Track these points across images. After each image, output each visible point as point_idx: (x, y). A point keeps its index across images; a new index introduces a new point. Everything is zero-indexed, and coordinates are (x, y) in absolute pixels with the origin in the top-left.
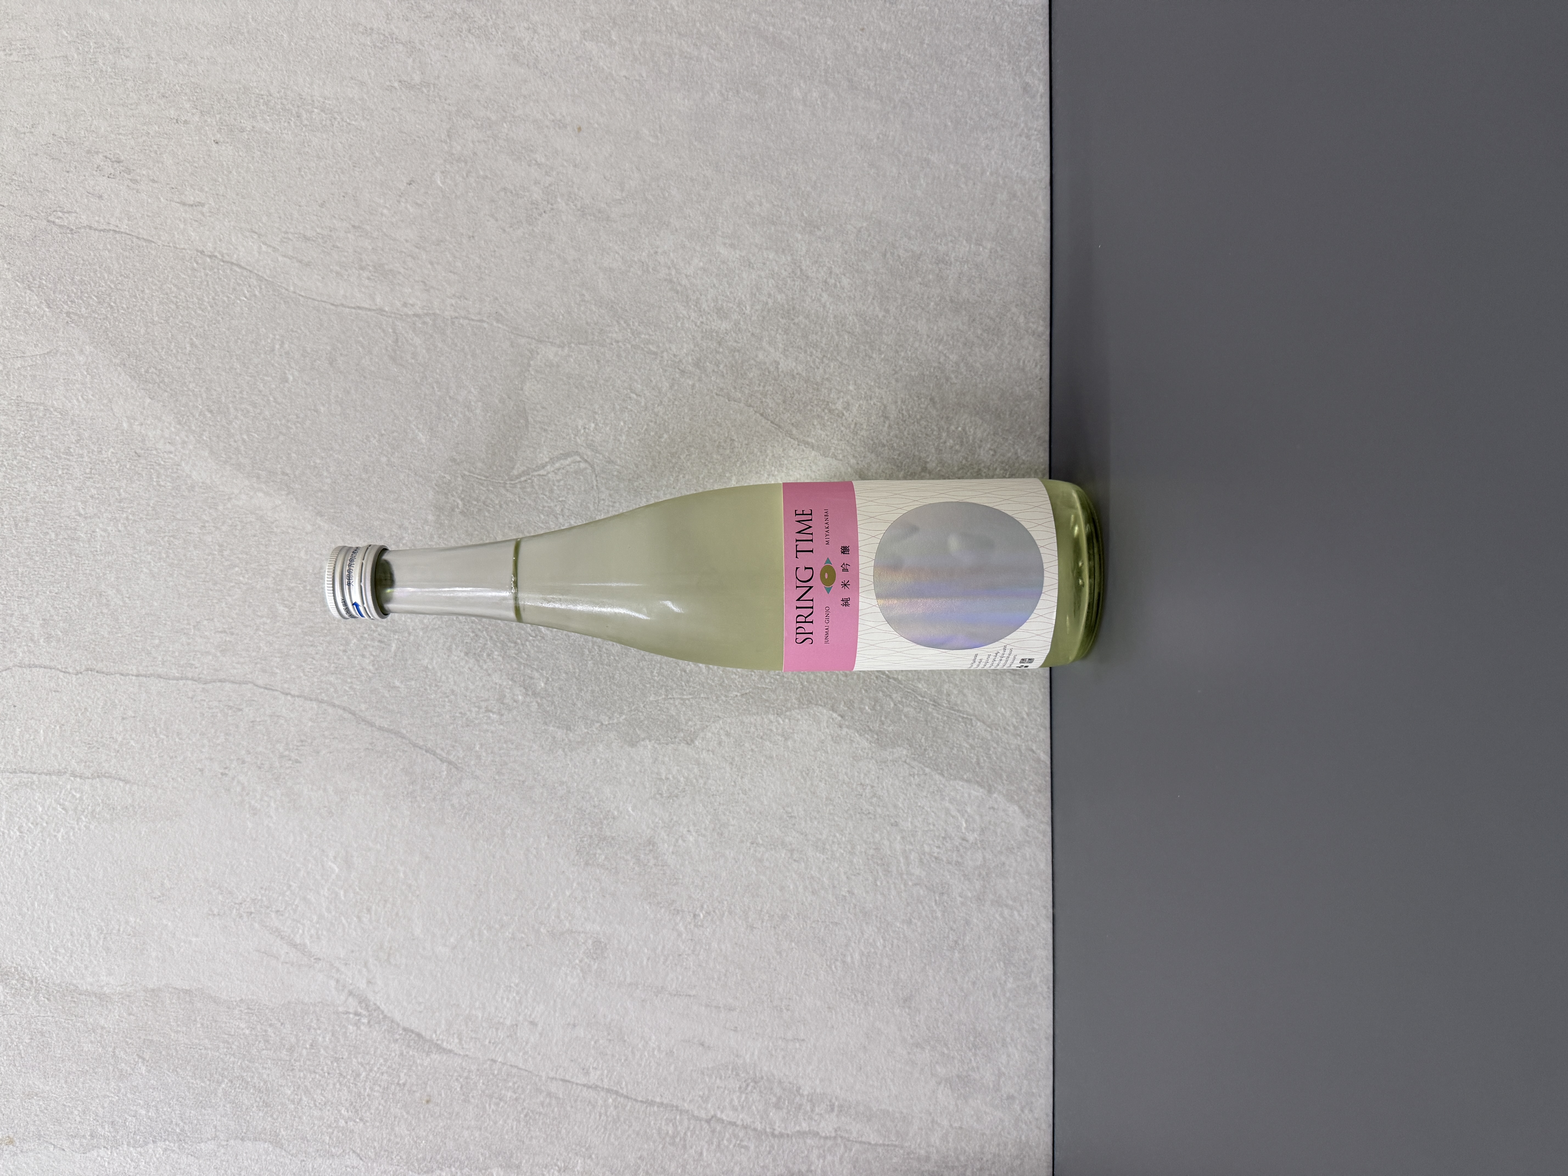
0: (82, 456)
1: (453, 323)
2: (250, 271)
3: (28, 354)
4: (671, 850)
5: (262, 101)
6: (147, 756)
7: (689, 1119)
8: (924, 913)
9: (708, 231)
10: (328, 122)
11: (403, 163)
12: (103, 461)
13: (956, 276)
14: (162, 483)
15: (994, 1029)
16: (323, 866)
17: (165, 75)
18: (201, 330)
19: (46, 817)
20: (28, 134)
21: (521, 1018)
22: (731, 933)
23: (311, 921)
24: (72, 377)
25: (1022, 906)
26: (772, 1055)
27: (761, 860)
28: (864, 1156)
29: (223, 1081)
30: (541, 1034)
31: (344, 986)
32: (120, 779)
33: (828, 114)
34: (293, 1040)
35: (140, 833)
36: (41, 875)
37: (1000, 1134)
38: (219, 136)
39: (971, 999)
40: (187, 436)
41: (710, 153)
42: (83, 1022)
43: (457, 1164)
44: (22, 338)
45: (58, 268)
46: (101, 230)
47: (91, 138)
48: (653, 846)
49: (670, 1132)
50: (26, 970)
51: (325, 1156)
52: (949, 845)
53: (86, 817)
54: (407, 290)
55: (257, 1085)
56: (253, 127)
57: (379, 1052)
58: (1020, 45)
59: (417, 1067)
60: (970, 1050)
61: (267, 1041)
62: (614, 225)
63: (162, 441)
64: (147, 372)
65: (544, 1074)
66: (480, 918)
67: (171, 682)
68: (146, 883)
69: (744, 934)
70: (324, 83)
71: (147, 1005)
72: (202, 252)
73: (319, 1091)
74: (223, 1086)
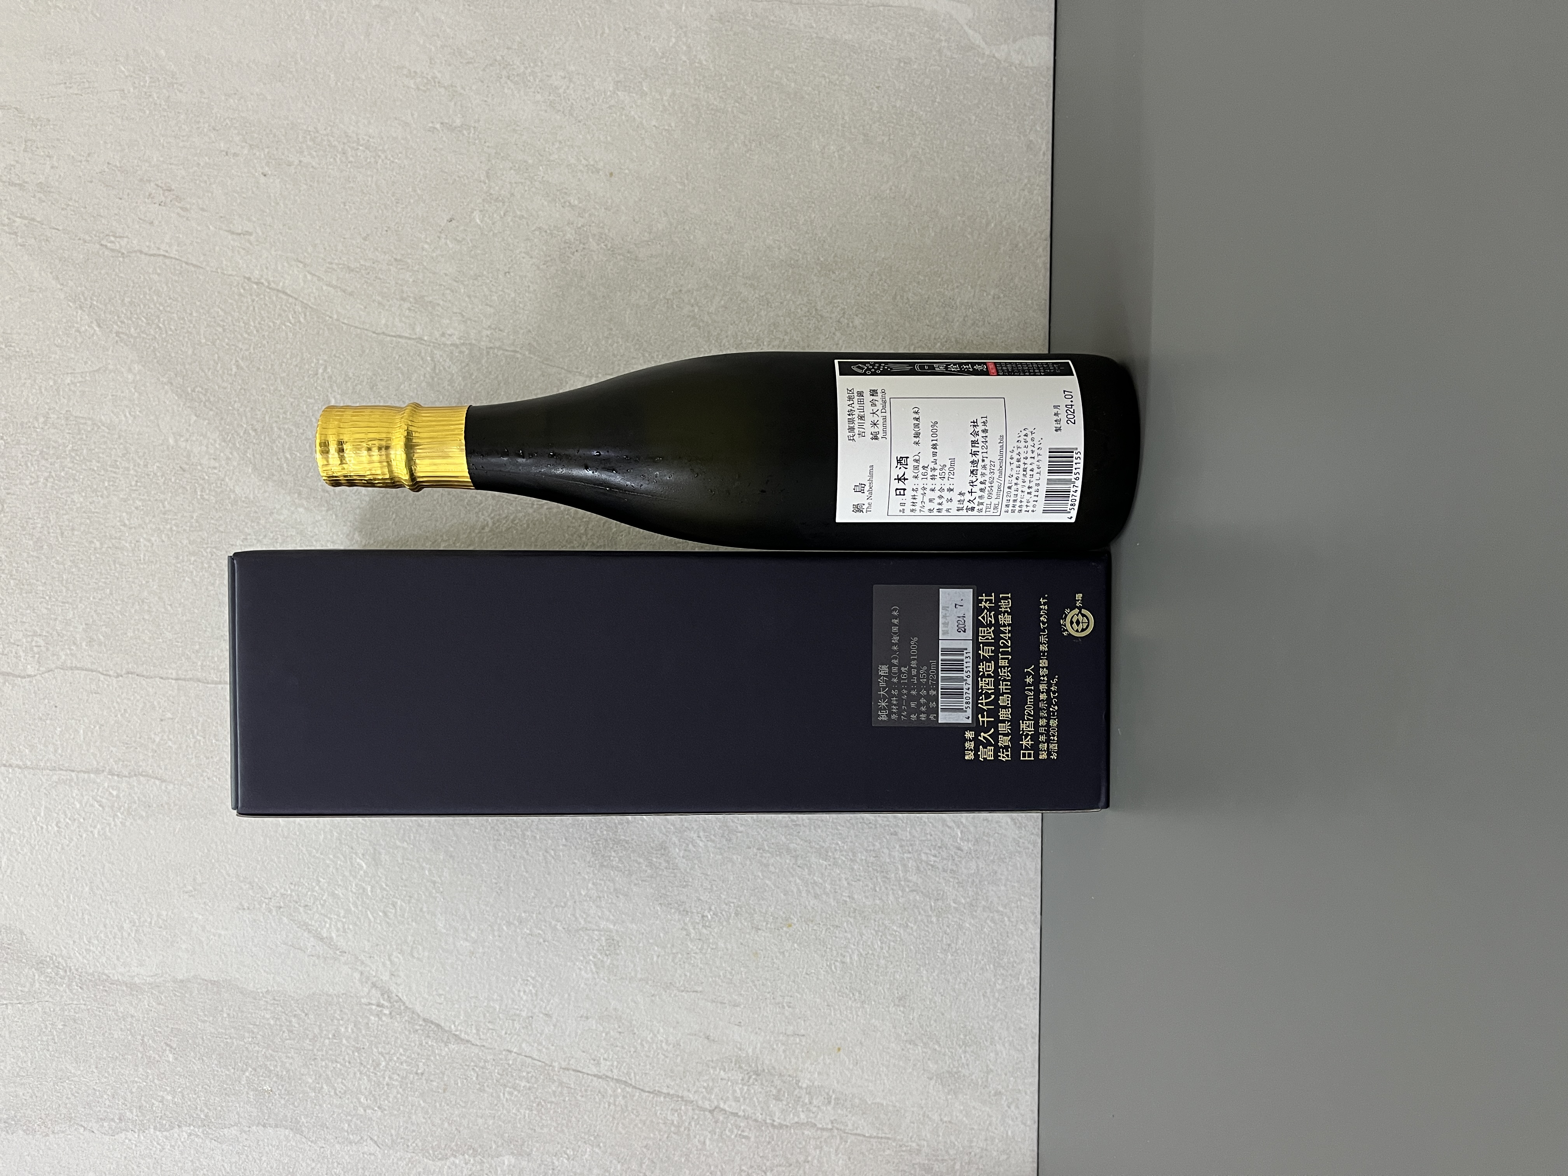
0: (128, 469)
1: (488, 353)
2: (296, 299)
3: (77, 371)
4: (681, 855)
5: (309, 137)
6: (184, 756)
7: (693, 1110)
8: (919, 918)
9: (730, 272)
10: (373, 160)
11: (444, 201)
12: (148, 475)
13: (961, 319)
14: (206, 497)
15: (983, 1028)
16: (351, 863)
17: (215, 110)
18: (247, 353)
19: (83, 814)
20: (84, 163)
21: (536, 1010)
22: (737, 934)
23: (338, 916)
24: (119, 393)
25: (1012, 911)
26: (773, 1049)
27: (767, 866)
28: (859, 1148)
29: (247, 1070)
30: (555, 1026)
31: (368, 978)
32: (157, 778)
33: (845, 165)
34: (316, 1031)
35: (175, 830)
36: (77, 869)
37: (987, 1129)
38: (267, 169)
39: (963, 999)
40: (231, 453)
41: (733, 200)
42: (113, 1011)
43: (471, 1152)
44: (73, 356)
45: (109, 290)
46: (151, 255)
47: (144, 169)
48: (665, 850)
49: (675, 1122)
50: (60, 960)
51: (343, 1143)
52: (944, 854)
53: (122, 814)
54: (446, 321)
55: (280, 1073)
56: (300, 161)
57: (399, 1041)
58: (1025, 105)
59: (435, 1057)
60: (961, 1048)
61: (292, 1032)
62: (642, 265)
63: (207, 457)
64: (193, 391)
65: (556, 1064)
66: (500, 914)
67: (209, 686)
68: (179, 878)
69: (749, 934)
70: (369, 123)
71: (175, 995)
72: (249, 279)
73: (340, 1080)
74: (247, 1074)
